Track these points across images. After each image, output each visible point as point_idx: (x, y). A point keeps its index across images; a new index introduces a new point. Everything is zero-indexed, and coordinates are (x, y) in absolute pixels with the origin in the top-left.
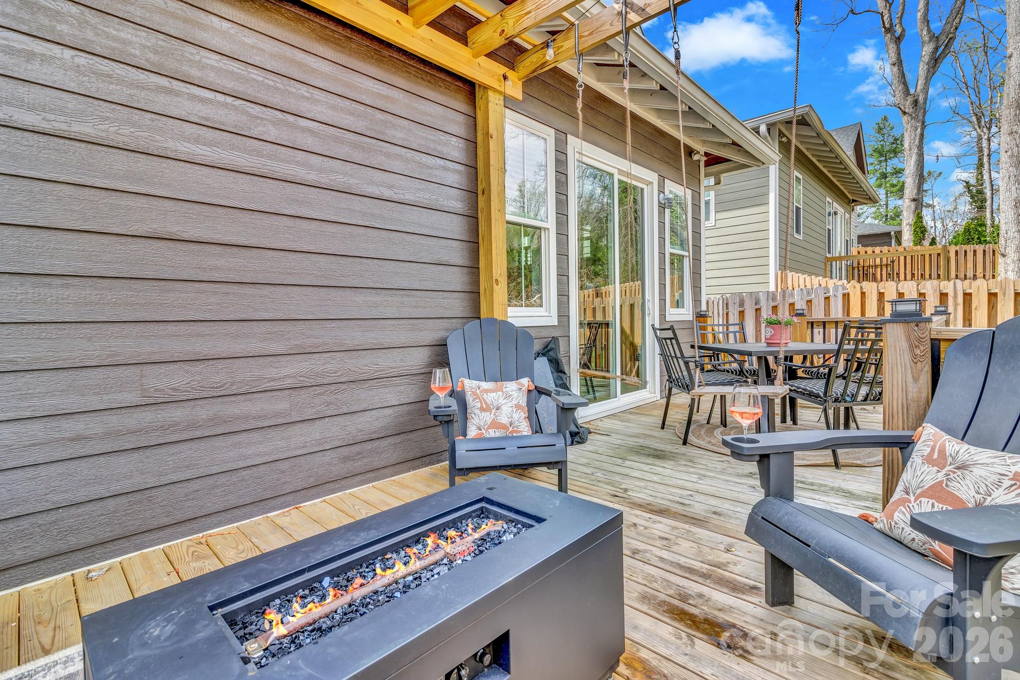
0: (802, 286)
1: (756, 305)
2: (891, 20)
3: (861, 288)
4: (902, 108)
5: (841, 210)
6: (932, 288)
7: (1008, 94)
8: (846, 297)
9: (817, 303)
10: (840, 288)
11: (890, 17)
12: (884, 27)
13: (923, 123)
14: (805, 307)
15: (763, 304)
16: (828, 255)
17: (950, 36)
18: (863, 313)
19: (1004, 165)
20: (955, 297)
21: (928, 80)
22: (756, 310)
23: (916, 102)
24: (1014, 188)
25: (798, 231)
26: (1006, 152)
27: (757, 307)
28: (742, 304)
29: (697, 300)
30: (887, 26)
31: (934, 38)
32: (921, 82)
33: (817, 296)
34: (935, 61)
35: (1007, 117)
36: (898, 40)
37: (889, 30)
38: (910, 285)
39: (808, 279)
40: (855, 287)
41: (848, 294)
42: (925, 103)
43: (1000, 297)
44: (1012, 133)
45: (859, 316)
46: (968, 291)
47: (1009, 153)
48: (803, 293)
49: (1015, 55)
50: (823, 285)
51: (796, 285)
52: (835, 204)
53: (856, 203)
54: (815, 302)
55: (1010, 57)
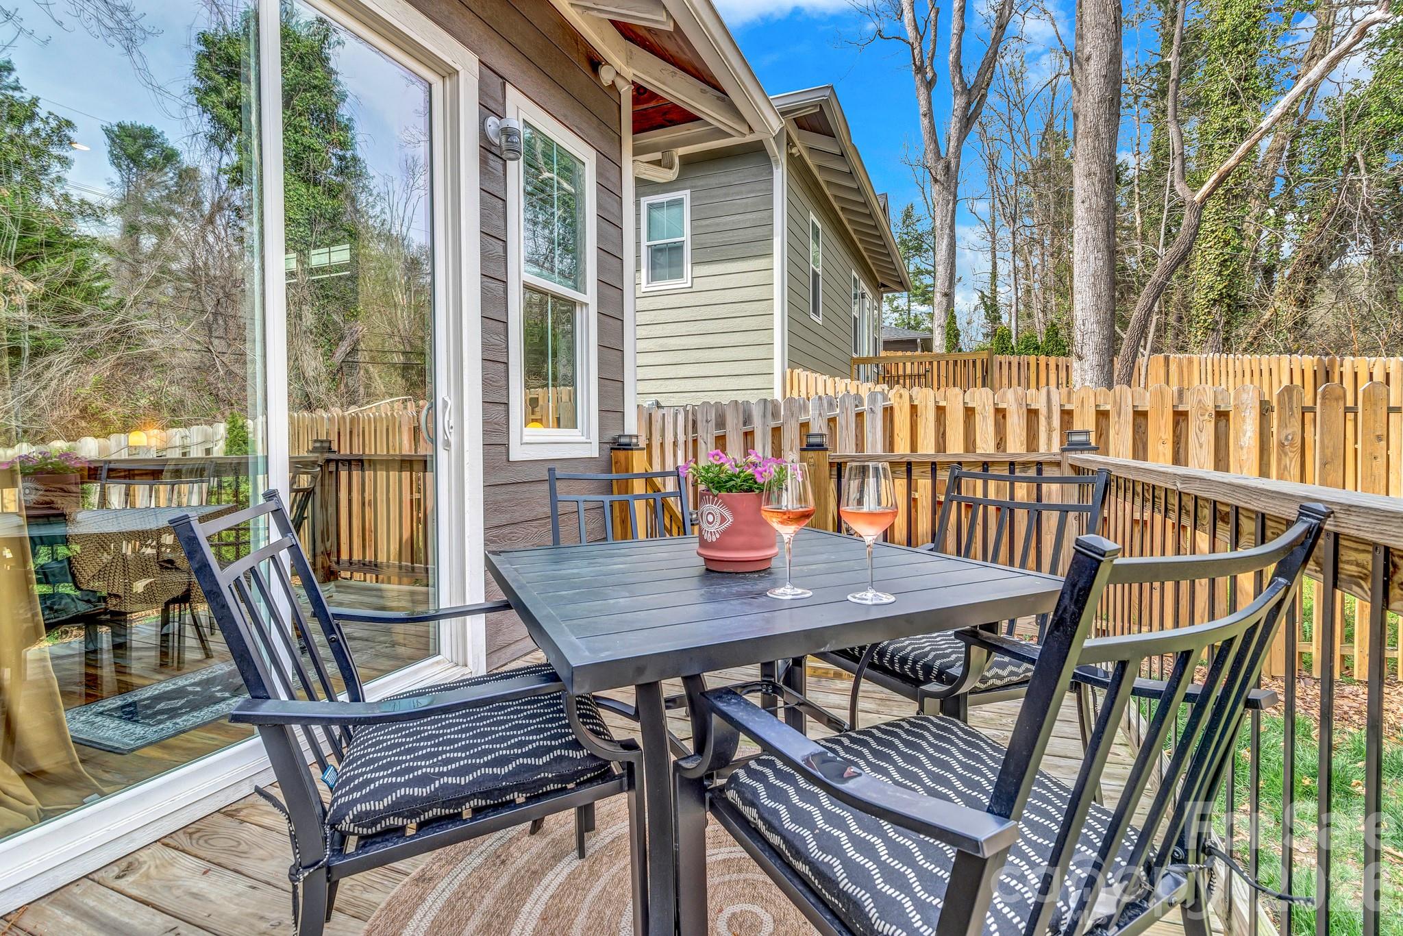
0: (821, 393)
1: (745, 424)
2: (922, 56)
3: (911, 397)
4: (934, 174)
5: (869, 295)
6: (1016, 400)
7: (1085, 116)
8: (889, 412)
9: (844, 423)
10: (879, 397)
11: (921, 52)
12: (915, 64)
13: (955, 197)
14: (825, 431)
15: (757, 424)
16: (855, 356)
17: (983, 91)
18: (914, 448)
19: (1080, 222)
20: (1049, 417)
21: (960, 141)
22: (746, 434)
23: (948, 167)
24: (1092, 257)
25: (816, 310)
26: (1083, 202)
27: (748, 428)
28: (721, 423)
29: (611, 409)
30: (918, 63)
31: (967, 91)
32: (953, 143)
33: (845, 409)
34: (967, 121)
35: (1084, 150)
36: (930, 85)
37: (920, 70)
38: (984, 395)
39: (830, 382)
40: (901, 396)
41: (892, 408)
42: (957, 171)
43: (1113, 418)
44: (1090, 175)
45: (908, 452)
46: (1067, 407)
47: (1087, 205)
48: (821, 405)
49: (1094, 56)
50: (853, 392)
51: (812, 393)
52: (862, 284)
53: (887, 289)
54: (841, 421)
55: (1088, 59)
